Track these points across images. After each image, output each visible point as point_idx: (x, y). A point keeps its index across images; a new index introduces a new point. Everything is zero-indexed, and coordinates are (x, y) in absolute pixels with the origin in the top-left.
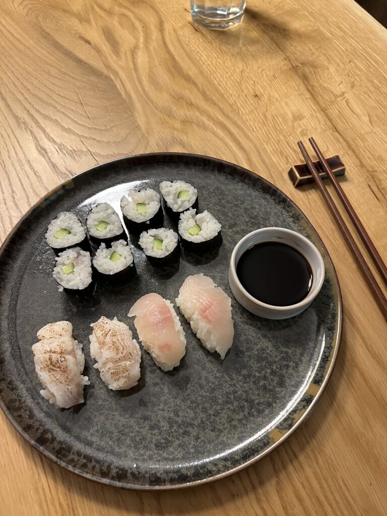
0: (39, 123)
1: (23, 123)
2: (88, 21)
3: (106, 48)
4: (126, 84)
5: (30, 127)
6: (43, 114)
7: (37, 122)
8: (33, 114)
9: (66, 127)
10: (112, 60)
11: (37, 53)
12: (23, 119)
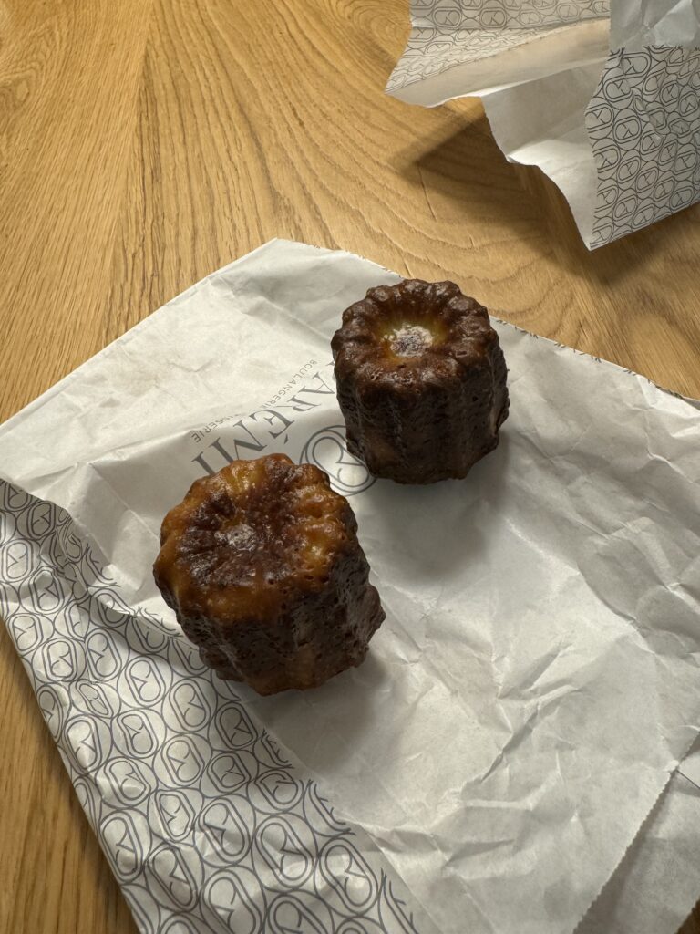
0: (319, 214)
1: (286, 207)
5: (297, 218)
6: (332, 195)
7: (315, 213)
8: (313, 194)
11: (351, 82)
12: (288, 199)
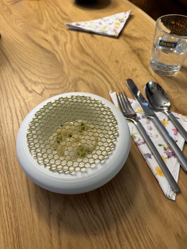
2: (48, 33)
3: (54, 43)
4: (60, 56)
9: (34, 72)
10: (56, 47)
